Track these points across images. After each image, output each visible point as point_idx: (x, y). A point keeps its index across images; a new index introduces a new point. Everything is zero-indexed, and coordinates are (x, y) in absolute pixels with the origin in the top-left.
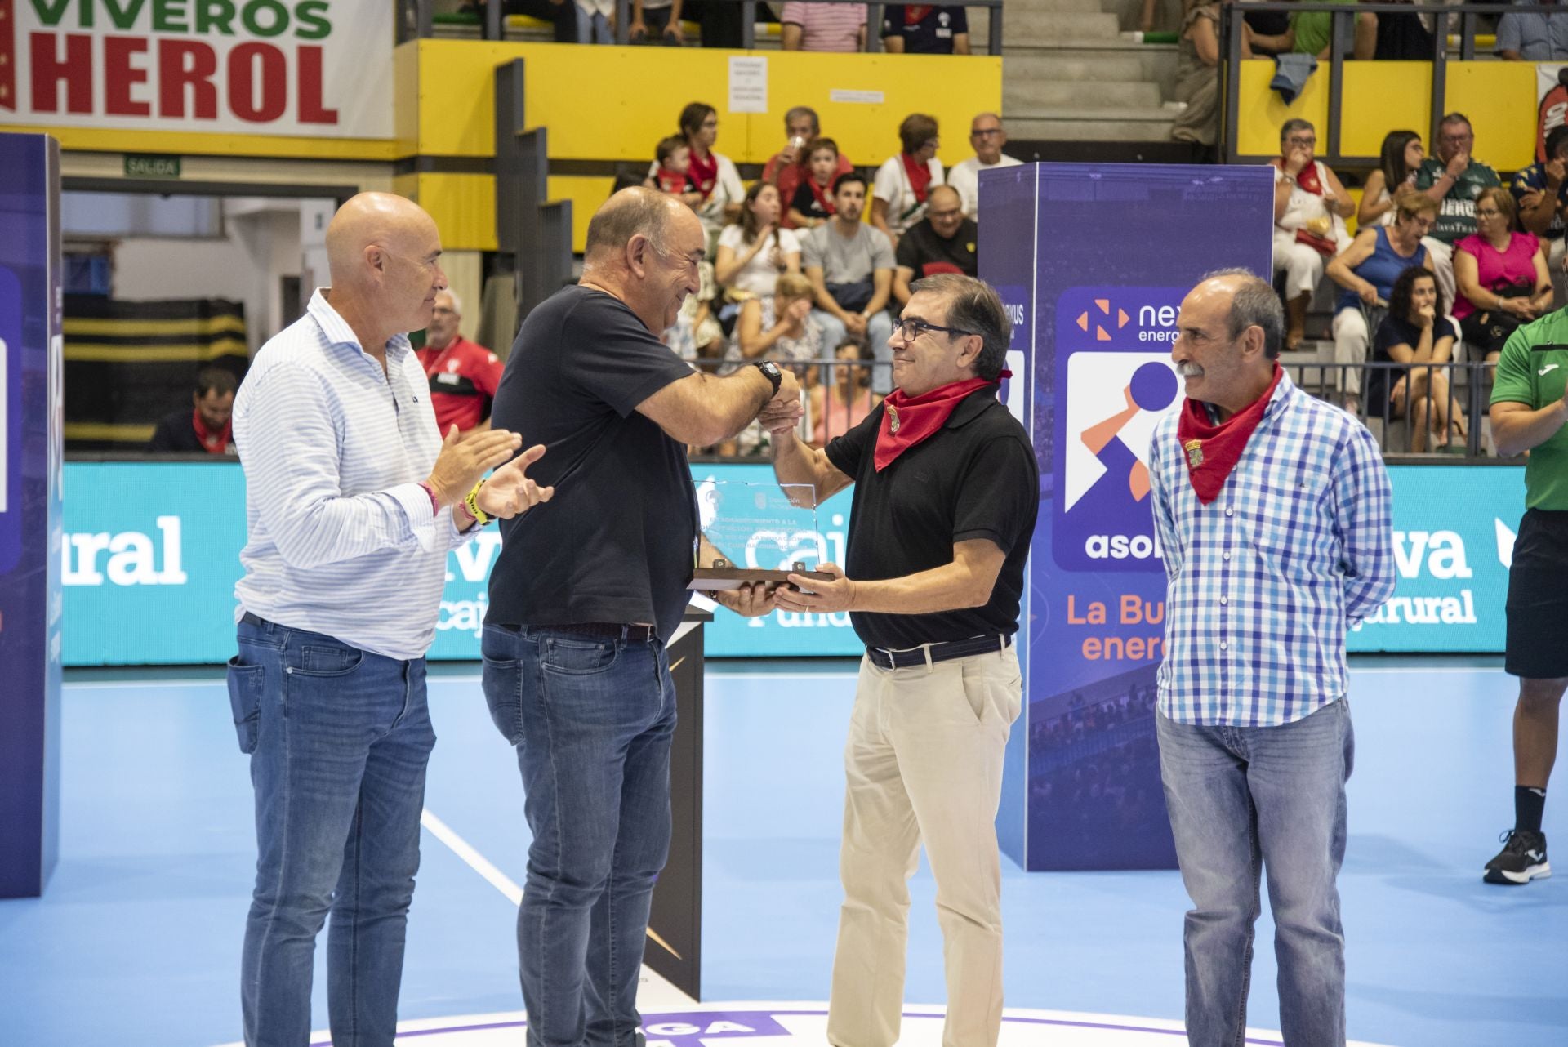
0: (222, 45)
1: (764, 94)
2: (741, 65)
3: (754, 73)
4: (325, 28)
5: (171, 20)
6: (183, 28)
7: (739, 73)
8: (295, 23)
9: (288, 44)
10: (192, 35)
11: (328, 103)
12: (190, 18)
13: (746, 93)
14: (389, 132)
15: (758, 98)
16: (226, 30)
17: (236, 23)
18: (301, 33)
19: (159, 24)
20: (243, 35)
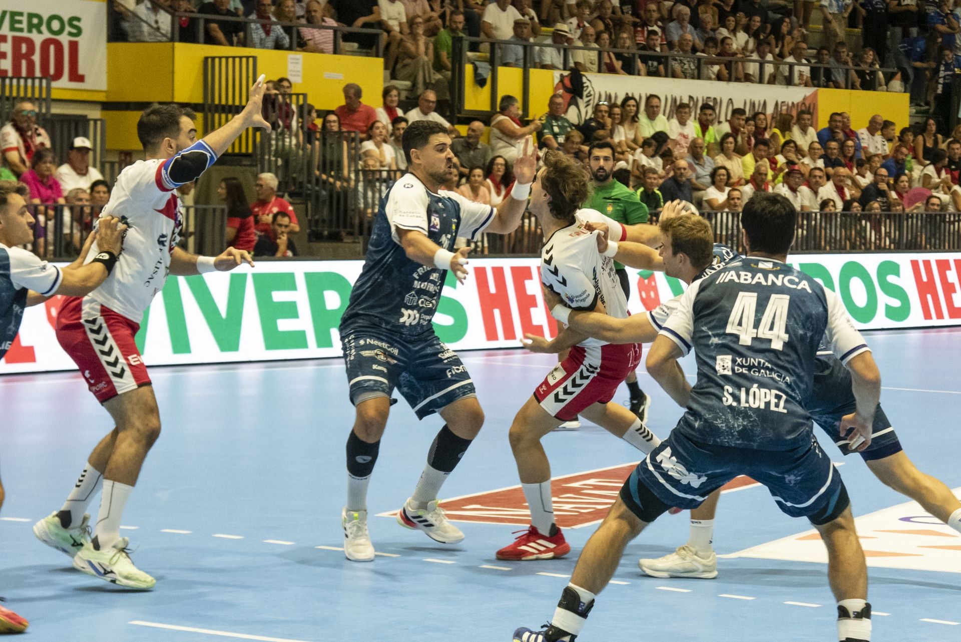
0: (38, 39)
1: (300, 74)
2: (293, 59)
3: (297, 63)
4: (79, 32)
5: (17, 26)
6: (21, 30)
7: (292, 63)
8: (68, 29)
9: (64, 39)
10: (25, 34)
11: (81, 71)
12: (24, 25)
13: (294, 73)
14: (104, 87)
15: (298, 76)
16: (40, 32)
17: (44, 28)
18: (70, 34)
19: (13, 29)
20: (47, 35)
